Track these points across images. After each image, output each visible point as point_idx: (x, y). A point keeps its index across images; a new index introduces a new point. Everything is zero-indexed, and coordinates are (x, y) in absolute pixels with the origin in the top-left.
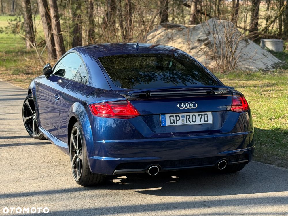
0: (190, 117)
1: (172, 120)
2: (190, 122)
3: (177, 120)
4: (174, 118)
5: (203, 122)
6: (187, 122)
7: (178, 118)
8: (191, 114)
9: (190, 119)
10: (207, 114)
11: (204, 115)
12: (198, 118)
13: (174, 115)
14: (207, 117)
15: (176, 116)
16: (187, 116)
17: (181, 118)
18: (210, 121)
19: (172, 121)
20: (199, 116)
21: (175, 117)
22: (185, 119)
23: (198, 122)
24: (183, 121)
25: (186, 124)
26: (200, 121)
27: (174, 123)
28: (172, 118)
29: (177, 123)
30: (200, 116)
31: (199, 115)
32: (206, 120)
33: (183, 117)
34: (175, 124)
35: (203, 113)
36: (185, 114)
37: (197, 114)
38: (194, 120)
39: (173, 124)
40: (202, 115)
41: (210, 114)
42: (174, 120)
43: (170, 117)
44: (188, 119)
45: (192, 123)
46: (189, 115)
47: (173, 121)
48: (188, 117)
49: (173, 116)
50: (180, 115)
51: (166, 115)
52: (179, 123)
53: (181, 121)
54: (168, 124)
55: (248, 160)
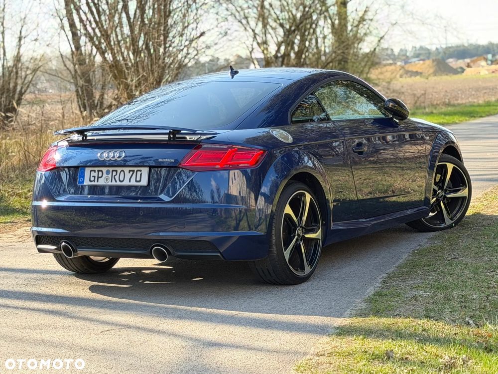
0: (116, 174)
1: (93, 176)
2: (116, 181)
3: (98, 177)
4: (96, 174)
5: (133, 183)
6: (111, 182)
7: (100, 173)
8: (119, 169)
9: (117, 177)
10: (141, 171)
11: (137, 171)
12: (128, 175)
13: (97, 169)
14: (141, 175)
15: (98, 171)
16: (113, 171)
17: (105, 175)
18: (144, 182)
19: (92, 179)
20: (129, 173)
21: (97, 172)
22: (110, 176)
23: (126, 183)
24: (107, 179)
25: (110, 183)
26: (130, 181)
27: (94, 181)
28: (93, 174)
29: (98, 181)
30: (131, 173)
31: (130, 171)
32: (138, 179)
33: (108, 172)
34: (96, 183)
35: (136, 169)
36: (111, 169)
37: (127, 170)
38: (121, 179)
39: (93, 183)
40: (133, 171)
41: (145, 171)
42: (94, 177)
43: (91, 171)
44: (114, 176)
45: (119, 183)
46: (116, 171)
48: (114, 173)
49: (95, 171)
50: (104, 169)
51: (86, 169)
52: (101, 182)
53: (105, 180)
54: (87, 182)
55: (219, 254)
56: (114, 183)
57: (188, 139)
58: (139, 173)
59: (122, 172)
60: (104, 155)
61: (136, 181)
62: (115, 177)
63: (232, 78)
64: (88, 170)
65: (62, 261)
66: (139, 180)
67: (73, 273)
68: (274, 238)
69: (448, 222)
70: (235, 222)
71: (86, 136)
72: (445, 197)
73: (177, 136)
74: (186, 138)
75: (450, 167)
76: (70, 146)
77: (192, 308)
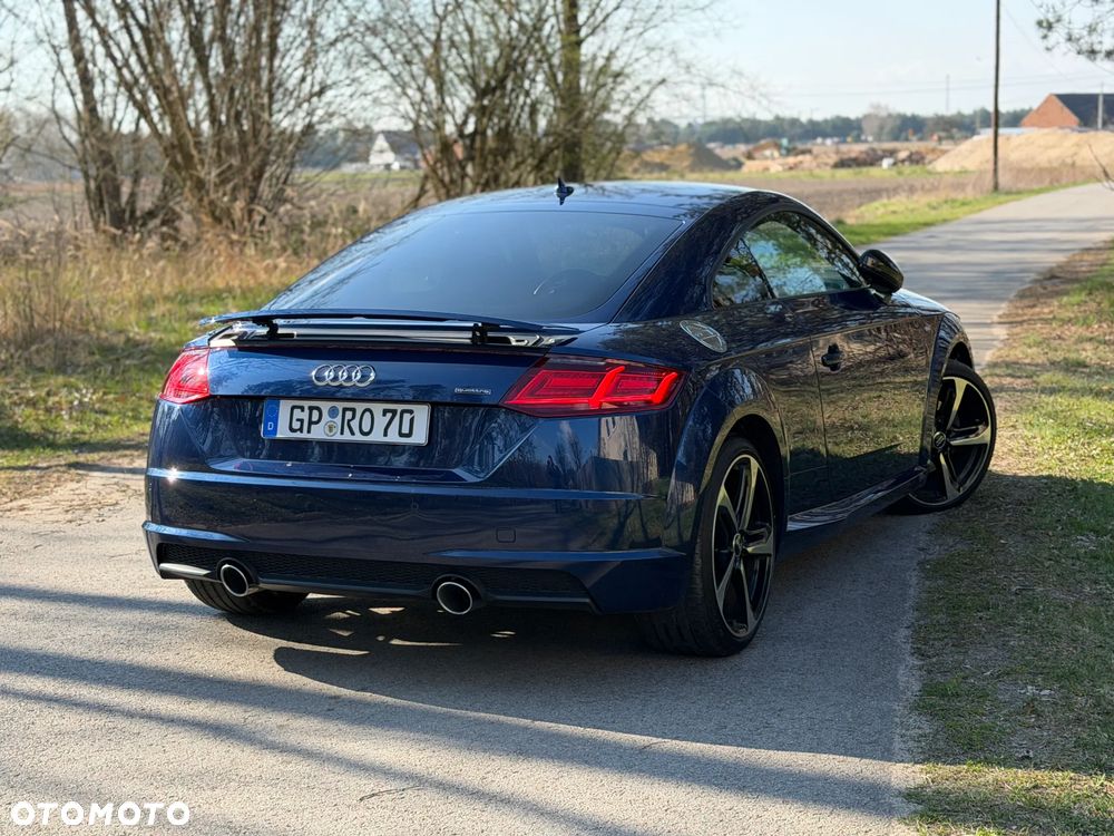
0: (354, 417)
1: (298, 420)
2: (353, 433)
3: (311, 423)
4: (305, 416)
5: (393, 437)
6: (342, 433)
7: (316, 414)
8: (359, 407)
9: (355, 424)
10: (411, 412)
11: (403, 412)
12: (381, 421)
13: (306, 404)
14: (412, 420)
15: (311, 409)
16: (345, 410)
17: (326, 417)
18: (420, 437)
19: (296, 425)
20: (384, 415)
21: (307, 411)
22: (338, 420)
23: (376, 437)
24: (331, 429)
25: (338, 437)
26: (385, 435)
27: (301, 430)
28: (298, 415)
29: (309, 432)
30: (389, 415)
31: (385, 412)
32: (405, 430)
33: (333, 413)
34: (304, 435)
35: (399, 407)
36: (340, 405)
37: (378, 408)
38: (366, 429)
39: (298, 435)
40: (394, 412)
41: (422, 414)
42: (302, 421)
43: (293, 408)
44: (349, 421)
45: (358, 437)
46: (354, 410)
47: (299, 423)
48: (349, 415)
49: (302, 409)
50: (325, 406)
51: (282, 402)
52: (318, 433)
53: (326, 428)
54: (283, 433)
55: (587, 600)
56: (347, 436)
57: (514, 343)
58: (407, 417)
59: (367, 414)
60: (326, 374)
61: (401, 435)
62: (351, 423)
63: (561, 203)
64: (285, 407)
65: (202, 590)
66: (407, 432)
67: (220, 611)
68: (698, 560)
69: (953, 492)
70: (616, 521)
71: (275, 327)
72: (948, 444)
73: (490, 334)
74: (509, 341)
75: (961, 385)
76: (240, 349)
77: (537, 723)
